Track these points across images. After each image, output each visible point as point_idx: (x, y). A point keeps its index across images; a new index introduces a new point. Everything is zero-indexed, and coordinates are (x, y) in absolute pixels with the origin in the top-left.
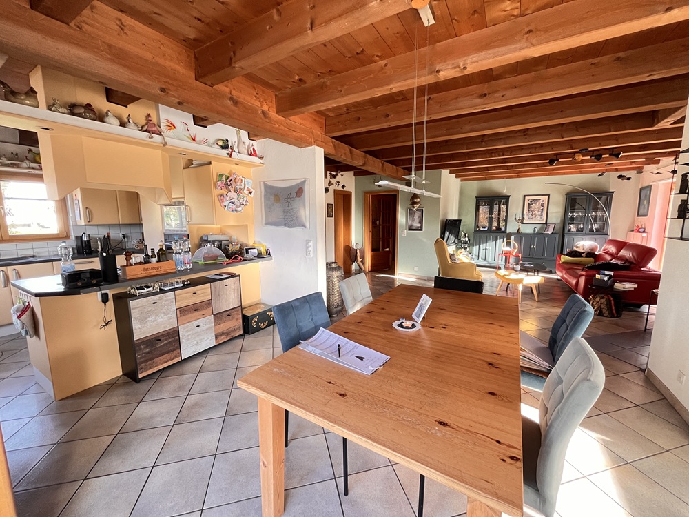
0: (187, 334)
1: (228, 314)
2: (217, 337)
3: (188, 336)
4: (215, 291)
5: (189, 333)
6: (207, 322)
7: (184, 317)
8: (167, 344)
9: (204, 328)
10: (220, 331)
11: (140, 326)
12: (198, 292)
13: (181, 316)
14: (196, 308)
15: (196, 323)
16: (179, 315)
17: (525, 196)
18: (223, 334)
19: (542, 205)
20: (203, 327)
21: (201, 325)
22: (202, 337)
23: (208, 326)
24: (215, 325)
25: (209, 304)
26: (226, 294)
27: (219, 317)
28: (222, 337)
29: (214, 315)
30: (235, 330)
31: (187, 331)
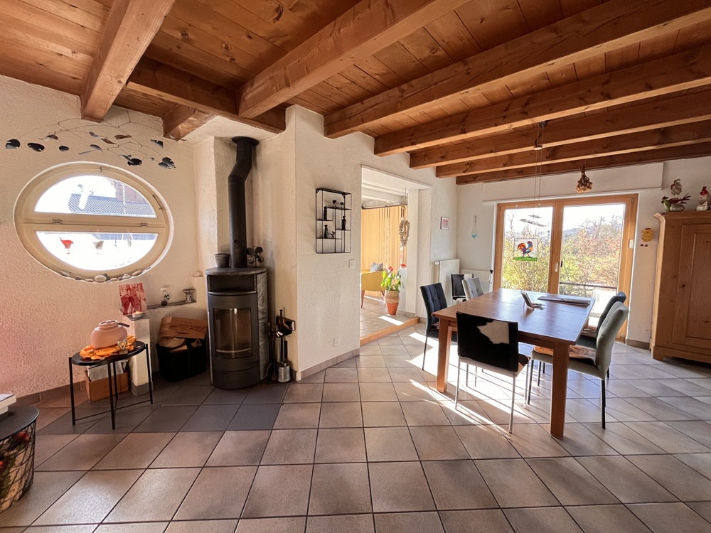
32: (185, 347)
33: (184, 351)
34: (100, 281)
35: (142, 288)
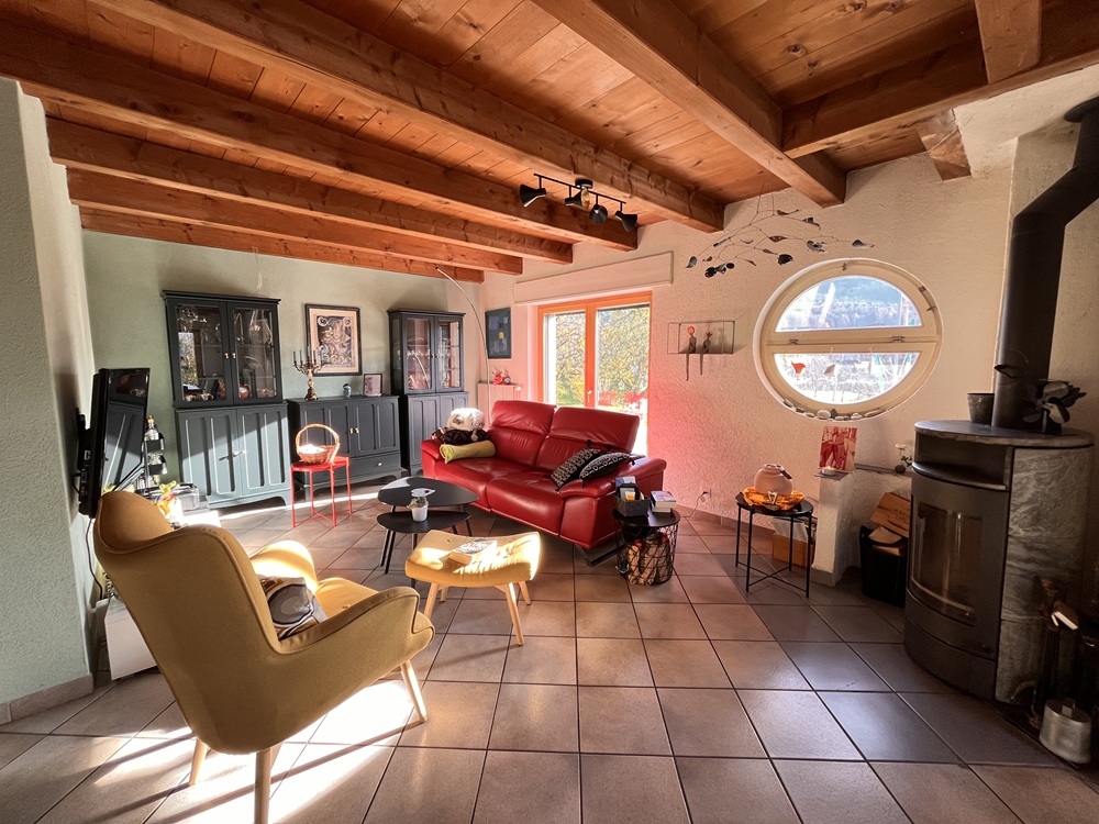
17: (307, 307)
19: (348, 331)
32: (896, 551)
33: (894, 556)
34: (823, 418)
35: (854, 436)
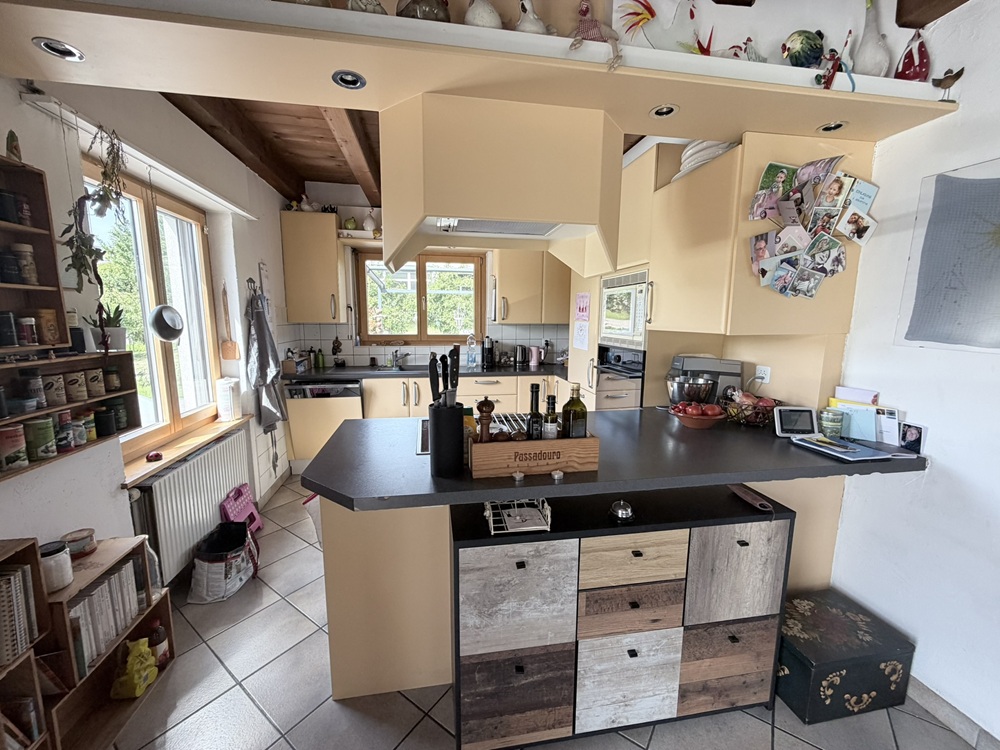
0: (598, 668)
1: (733, 633)
2: (684, 694)
3: (600, 672)
4: (702, 555)
5: (603, 666)
6: (662, 644)
7: (597, 618)
8: (539, 683)
9: (652, 660)
10: (697, 679)
11: (478, 622)
12: (648, 552)
13: (587, 614)
14: (634, 599)
15: (629, 641)
16: (583, 610)
18: (705, 689)
20: (646, 659)
21: (643, 650)
22: (641, 686)
23: (661, 658)
24: (684, 659)
25: (676, 591)
26: (737, 571)
27: (701, 637)
28: (702, 698)
29: (687, 629)
30: (746, 685)
31: (601, 660)
